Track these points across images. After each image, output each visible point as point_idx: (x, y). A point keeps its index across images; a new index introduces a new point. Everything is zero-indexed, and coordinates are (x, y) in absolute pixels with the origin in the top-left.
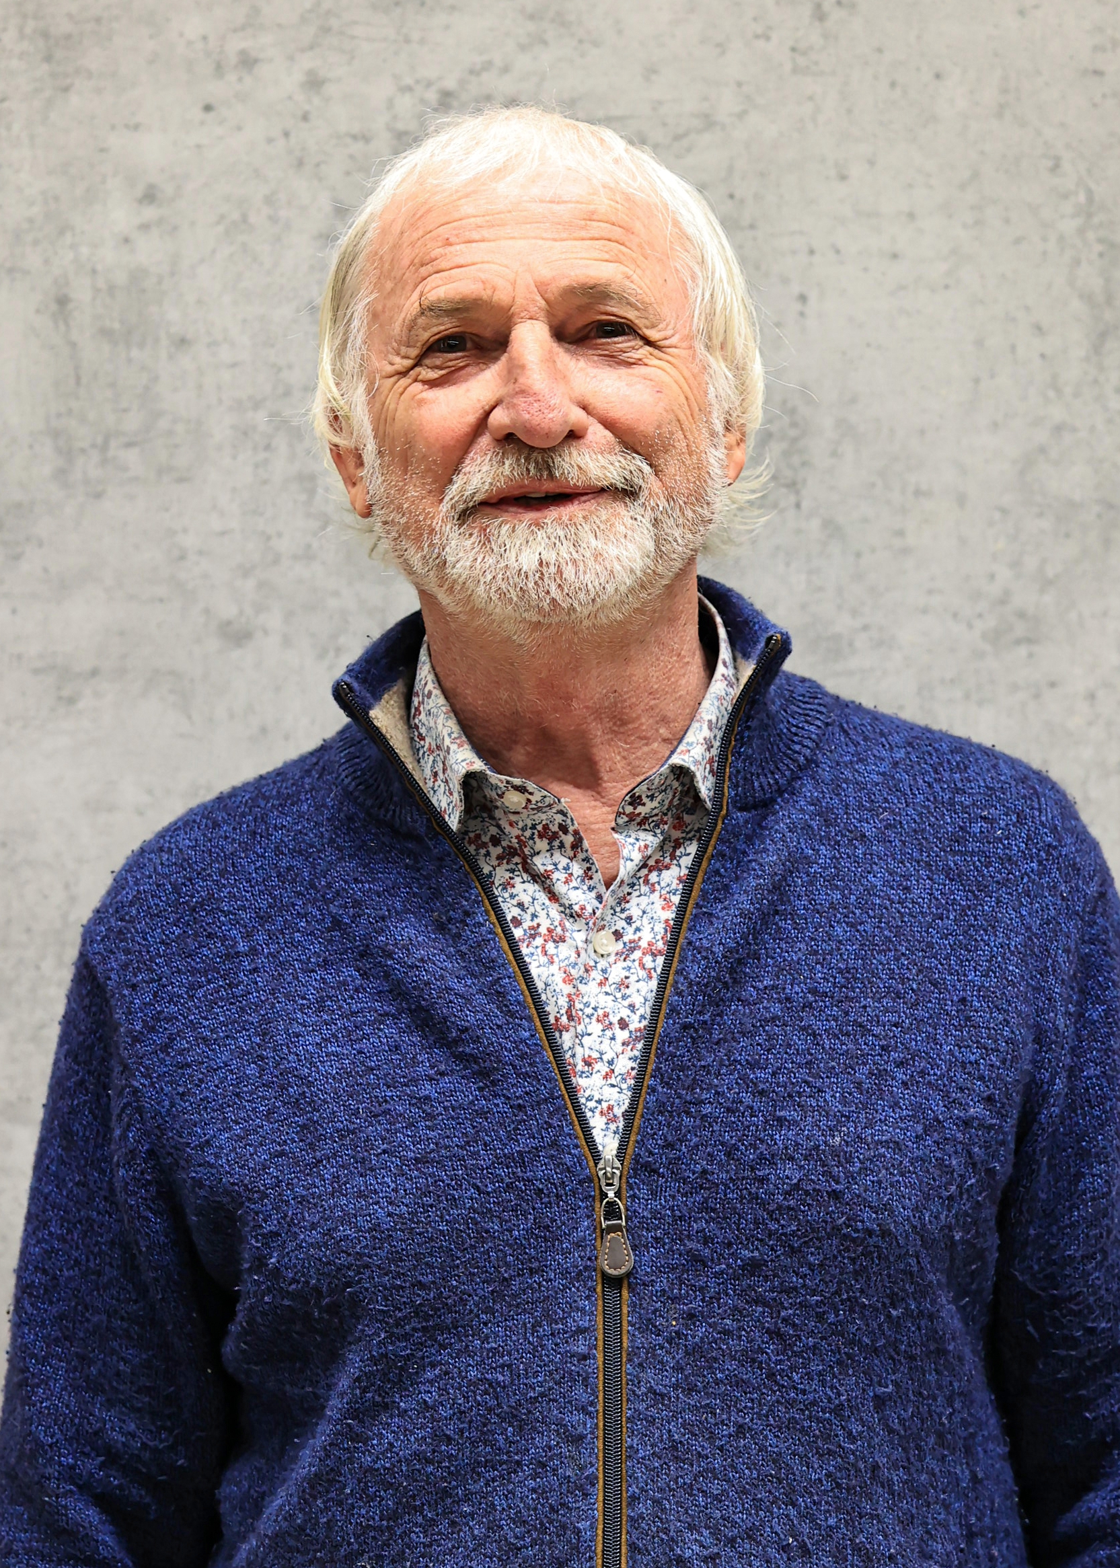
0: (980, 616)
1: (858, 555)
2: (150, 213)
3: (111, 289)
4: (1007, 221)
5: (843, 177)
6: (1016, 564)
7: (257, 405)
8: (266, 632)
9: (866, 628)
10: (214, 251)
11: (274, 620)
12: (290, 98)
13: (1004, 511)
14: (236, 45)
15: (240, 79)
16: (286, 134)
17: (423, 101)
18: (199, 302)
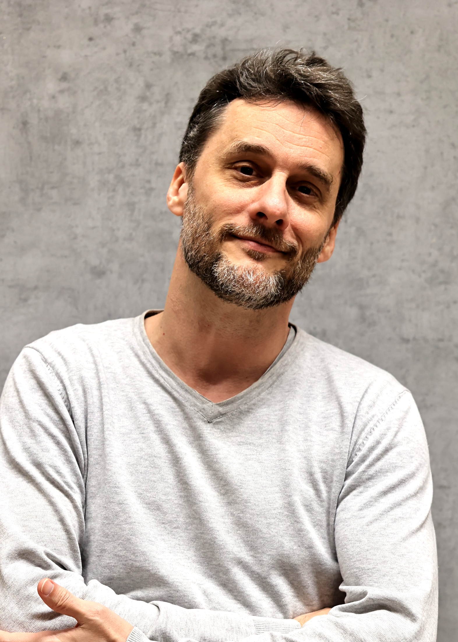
0: (424, 272)
1: (372, 244)
2: (64, 85)
3: (47, 119)
4: (441, 97)
5: (369, 76)
6: (440, 249)
7: (110, 171)
8: (111, 272)
9: (374, 276)
10: (92, 103)
11: (115, 267)
12: (127, 35)
13: (436, 226)
14: (104, 11)
15: (105, 27)
16: (125, 52)
17: (185, 38)
18: (85, 125)
